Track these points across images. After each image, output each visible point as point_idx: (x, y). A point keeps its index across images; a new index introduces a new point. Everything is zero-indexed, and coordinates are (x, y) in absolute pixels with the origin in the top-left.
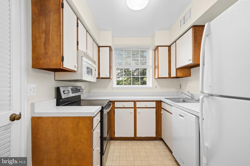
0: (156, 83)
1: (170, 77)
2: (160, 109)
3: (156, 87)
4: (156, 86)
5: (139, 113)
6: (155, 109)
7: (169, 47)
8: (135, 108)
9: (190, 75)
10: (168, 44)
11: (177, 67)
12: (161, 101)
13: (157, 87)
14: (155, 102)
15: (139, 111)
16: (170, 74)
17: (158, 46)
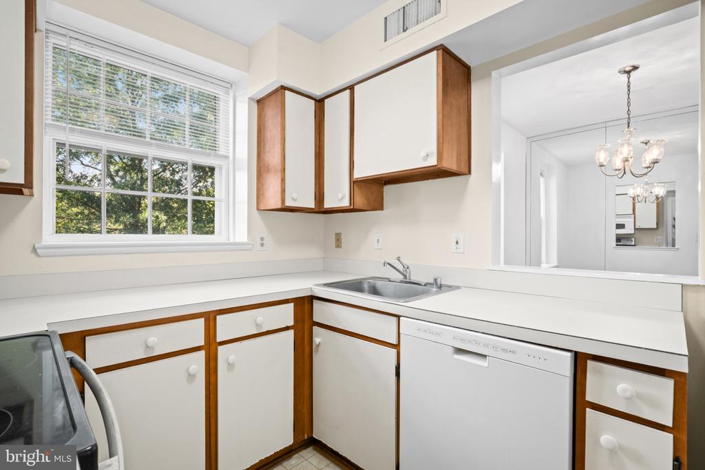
0: (261, 229)
1: (320, 209)
2: (306, 327)
3: (262, 245)
4: (262, 239)
5: (230, 366)
6: (291, 332)
7: (320, 102)
8: (211, 347)
9: (380, 207)
10: (318, 92)
11: (358, 175)
12: (312, 298)
13: (264, 242)
14: (293, 304)
15: (232, 358)
16: (320, 196)
17: (283, 88)
